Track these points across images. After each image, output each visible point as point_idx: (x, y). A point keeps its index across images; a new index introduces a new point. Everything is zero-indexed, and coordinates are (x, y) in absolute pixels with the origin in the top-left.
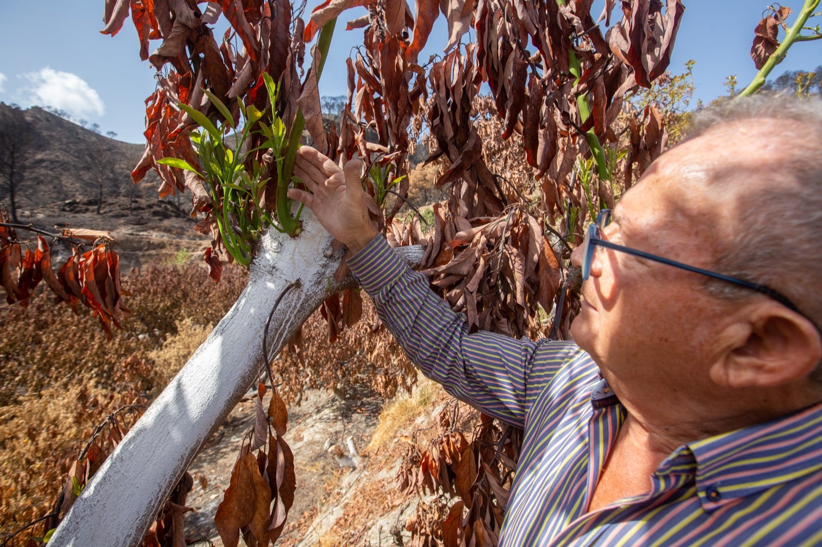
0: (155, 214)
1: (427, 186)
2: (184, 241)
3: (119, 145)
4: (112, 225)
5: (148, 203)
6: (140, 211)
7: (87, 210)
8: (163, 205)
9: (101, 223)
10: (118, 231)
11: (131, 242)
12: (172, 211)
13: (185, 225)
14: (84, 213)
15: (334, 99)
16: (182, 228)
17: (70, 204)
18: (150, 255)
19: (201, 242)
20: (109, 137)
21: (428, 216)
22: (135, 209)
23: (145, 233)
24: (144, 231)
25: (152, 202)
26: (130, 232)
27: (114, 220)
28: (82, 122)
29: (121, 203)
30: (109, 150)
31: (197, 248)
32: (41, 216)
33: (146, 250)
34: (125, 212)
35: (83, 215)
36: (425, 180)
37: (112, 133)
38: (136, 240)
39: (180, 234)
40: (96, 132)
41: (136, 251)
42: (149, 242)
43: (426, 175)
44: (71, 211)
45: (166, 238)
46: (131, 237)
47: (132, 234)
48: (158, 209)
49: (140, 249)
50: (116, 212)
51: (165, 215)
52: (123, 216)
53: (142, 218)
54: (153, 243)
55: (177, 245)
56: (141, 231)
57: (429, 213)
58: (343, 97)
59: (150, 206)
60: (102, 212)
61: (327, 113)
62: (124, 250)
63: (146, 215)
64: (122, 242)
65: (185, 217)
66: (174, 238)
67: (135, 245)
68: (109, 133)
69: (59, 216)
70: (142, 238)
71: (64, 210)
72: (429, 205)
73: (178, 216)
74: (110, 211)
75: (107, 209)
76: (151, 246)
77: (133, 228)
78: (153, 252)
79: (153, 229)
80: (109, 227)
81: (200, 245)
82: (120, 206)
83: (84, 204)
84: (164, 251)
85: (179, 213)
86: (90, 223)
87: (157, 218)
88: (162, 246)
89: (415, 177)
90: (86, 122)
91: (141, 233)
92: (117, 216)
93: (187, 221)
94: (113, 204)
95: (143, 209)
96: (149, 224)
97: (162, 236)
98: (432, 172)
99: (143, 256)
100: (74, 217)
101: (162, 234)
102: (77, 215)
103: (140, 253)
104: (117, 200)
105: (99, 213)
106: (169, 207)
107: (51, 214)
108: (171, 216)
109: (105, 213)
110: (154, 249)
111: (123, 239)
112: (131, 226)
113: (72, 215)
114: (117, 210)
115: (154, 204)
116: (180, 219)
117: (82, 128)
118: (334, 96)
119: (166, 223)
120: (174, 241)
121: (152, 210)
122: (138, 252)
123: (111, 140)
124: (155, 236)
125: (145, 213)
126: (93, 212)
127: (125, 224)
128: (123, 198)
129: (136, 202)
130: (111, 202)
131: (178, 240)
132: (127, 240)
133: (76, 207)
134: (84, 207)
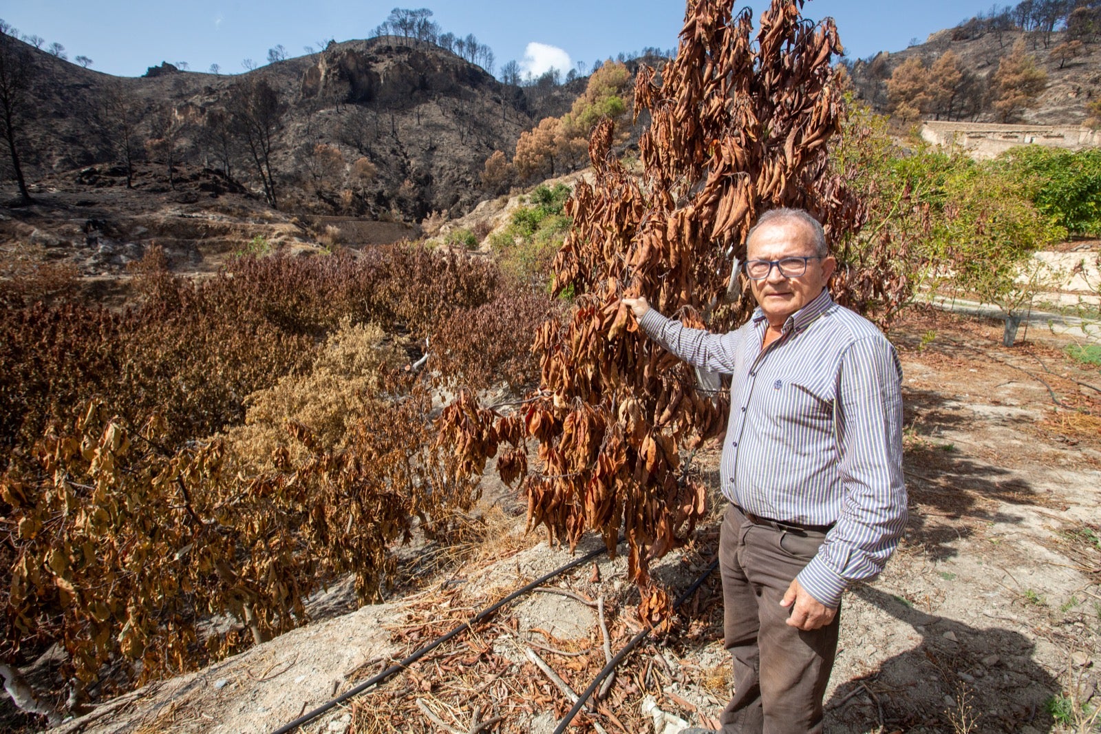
0: (204, 187)
1: (555, 151)
2: (251, 225)
3: (98, 78)
4: (153, 204)
5: (191, 173)
6: (184, 184)
7: (112, 183)
8: (212, 176)
9: (138, 201)
10: (163, 211)
11: (185, 225)
12: (225, 184)
13: (247, 203)
14: (110, 186)
15: (412, 14)
16: (243, 208)
17: (88, 174)
18: (212, 244)
19: (271, 226)
20: (81, 64)
21: (561, 193)
22: (175, 181)
23: (198, 215)
24: (195, 211)
25: (196, 171)
26: (179, 213)
27: (152, 196)
28: (34, 40)
29: (157, 172)
30: (86, 86)
31: (270, 234)
32: (55, 191)
33: (205, 237)
34: (164, 185)
35: (110, 189)
36: (552, 143)
37: (84, 58)
38: (191, 223)
39: (243, 216)
40: (60, 56)
41: (192, 238)
42: (207, 226)
43: (553, 137)
44: (91, 183)
45: (226, 221)
46: (183, 220)
47: (182, 216)
48: (206, 181)
49: (198, 236)
50: (153, 185)
51: (217, 191)
52: (163, 190)
53: (189, 194)
54: (212, 228)
55: (243, 231)
56: (193, 212)
57: (561, 189)
58: (424, 10)
59: (195, 177)
60: (133, 185)
61: (403, 35)
62: (177, 236)
63: (193, 188)
64: (173, 226)
65: (242, 193)
66: (237, 221)
67: (190, 230)
68: (79, 59)
69: (79, 191)
70: (197, 221)
71: (82, 182)
72: (557, 177)
73: (233, 191)
74: (145, 184)
75: (139, 181)
76: (210, 231)
77: (181, 208)
78: (215, 239)
79: (207, 208)
80: (149, 206)
81: (273, 230)
82: (155, 176)
83: (107, 174)
84: (228, 238)
85: (235, 187)
86: (122, 200)
87: (207, 194)
88: (224, 231)
89: (539, 139)
90: (41, 41)
91: (194, 215)
92: (154, 191)
93: (245, 197)
94: (145, 173)
95: (187, 181)
96: (201, 202)
97: (222, 218)
98: (561, 132)
99: (203, 244)
100: (97, 192)
101: (220, 215)
102: (101, 189)
103: (199, 241)
104: (147, 169)
105: (130, 187)
106: (219, 178)
107: (66, 187)
108: (225, 190)
109: (138, 186)
110: (215, 236)
111: (173, 223)
112: (177, 206)
113: (95, 190)
114: (153, 182)
115: (199, 174)
116: (237, 196)
117: (37, 50)
118: (412, 9)
119: (223, 200)
120: (239, 225)
121: (199, 183)
122: (196, 240)
123: (85, 70)
124: (212, 219)
125: (190, 186)
126: (121, 185)
127: (169, 202)
128: (156, 166)
129: (176, 171)
130: (142, 171)
131: (242, 223)
132: (179, 223)
133: (97, 179)
134: (109, 178)
